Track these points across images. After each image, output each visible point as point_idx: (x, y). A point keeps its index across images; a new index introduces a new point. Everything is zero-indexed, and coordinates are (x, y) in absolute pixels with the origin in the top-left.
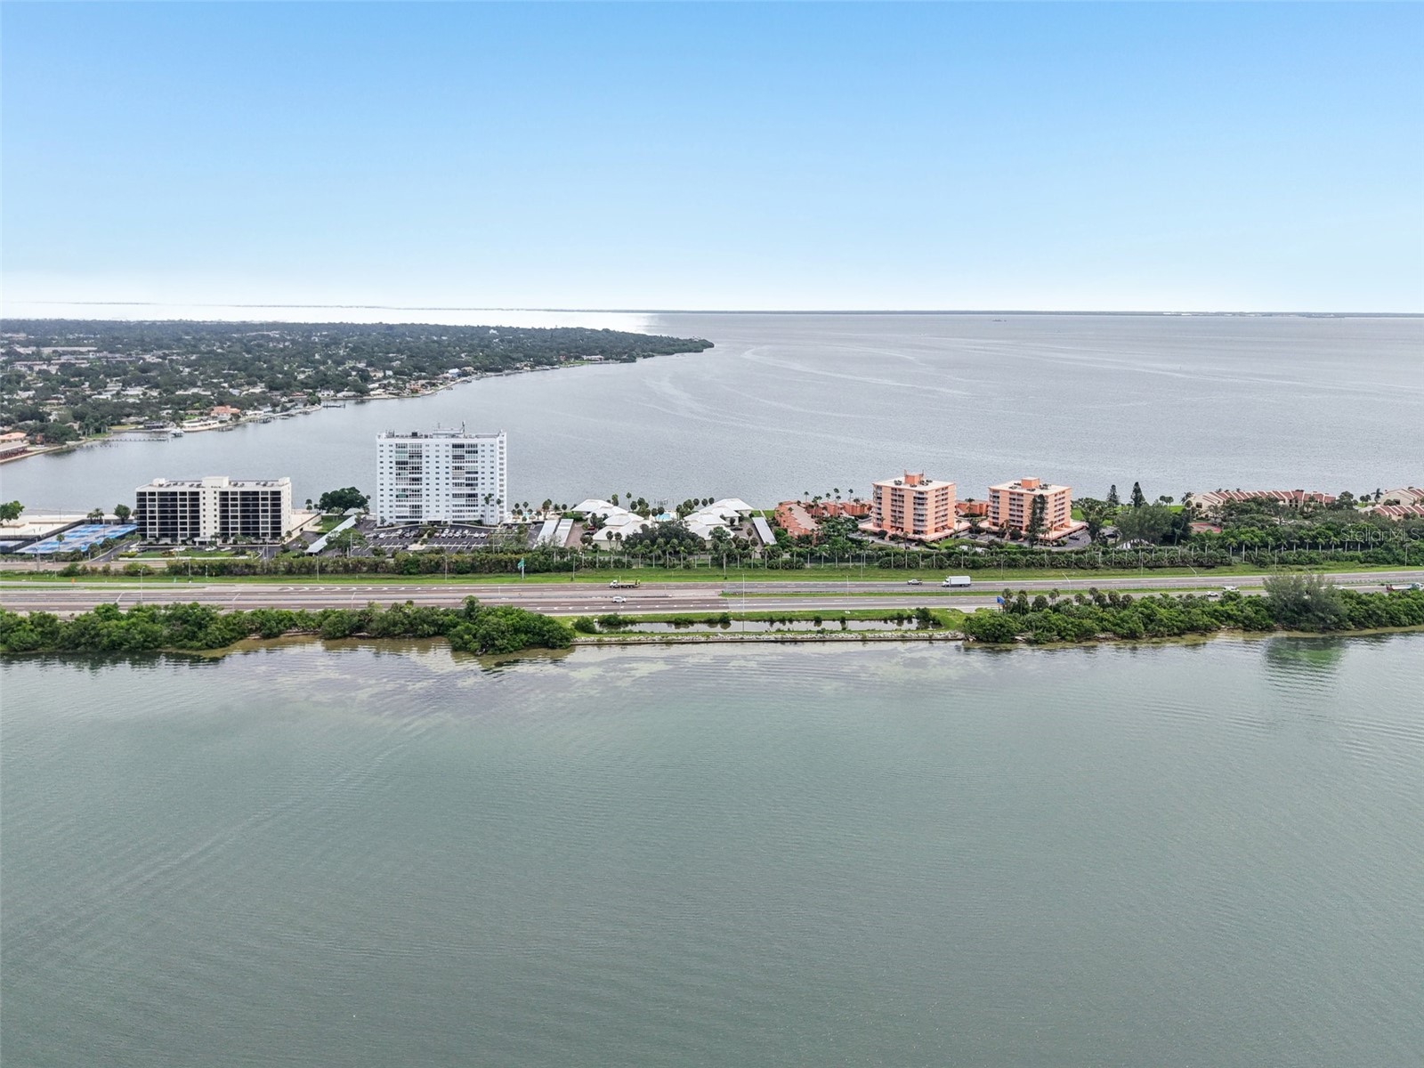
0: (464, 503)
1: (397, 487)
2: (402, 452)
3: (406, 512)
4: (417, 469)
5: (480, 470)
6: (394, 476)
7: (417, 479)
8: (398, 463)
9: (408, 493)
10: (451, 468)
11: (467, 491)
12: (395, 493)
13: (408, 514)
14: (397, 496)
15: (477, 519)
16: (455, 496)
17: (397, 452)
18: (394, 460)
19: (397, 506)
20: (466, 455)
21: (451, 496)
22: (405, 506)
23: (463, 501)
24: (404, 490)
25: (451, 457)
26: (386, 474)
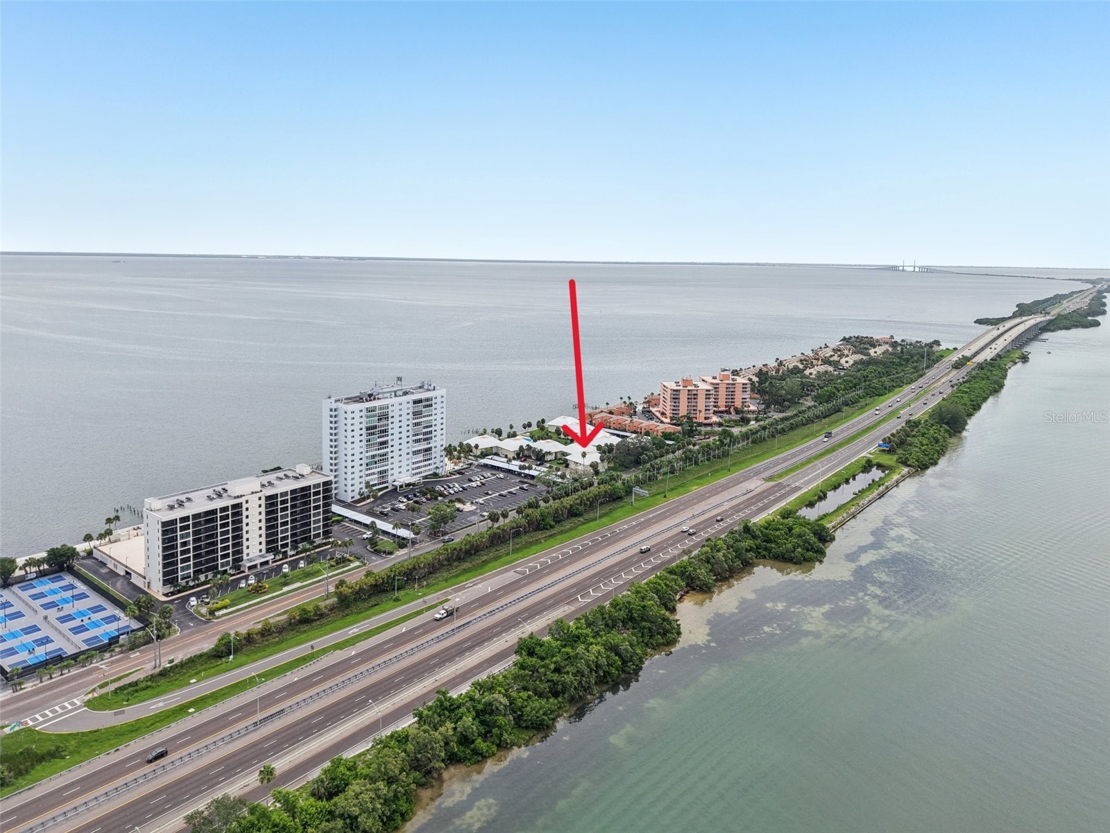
0: (422, 459)
1: (367, 454)
2: (372, 416)
3: (374, 480)
4: (384, 432)
5: (434, 423)
6: (364, 442)
7: (385, 443)
8: (368, 429)
9: (377, 459)
10: (411, 426)
11: (423, 446)
12: (364, 461)
13: (376, 482)
14: (367, 465)
15: (431, 472)
16: (415, 453)
17: (367, 417)
18: (363, 426)
19: (367, 475)
20: (423, 410)
21: (411, 454)
22: (374, 474)
23: (420, 457)
24: (373, 456)
25: (411, 415)
26: (357, 444)
